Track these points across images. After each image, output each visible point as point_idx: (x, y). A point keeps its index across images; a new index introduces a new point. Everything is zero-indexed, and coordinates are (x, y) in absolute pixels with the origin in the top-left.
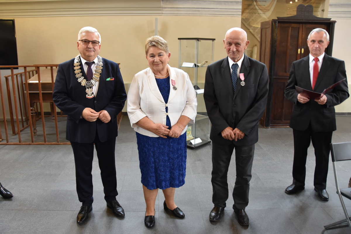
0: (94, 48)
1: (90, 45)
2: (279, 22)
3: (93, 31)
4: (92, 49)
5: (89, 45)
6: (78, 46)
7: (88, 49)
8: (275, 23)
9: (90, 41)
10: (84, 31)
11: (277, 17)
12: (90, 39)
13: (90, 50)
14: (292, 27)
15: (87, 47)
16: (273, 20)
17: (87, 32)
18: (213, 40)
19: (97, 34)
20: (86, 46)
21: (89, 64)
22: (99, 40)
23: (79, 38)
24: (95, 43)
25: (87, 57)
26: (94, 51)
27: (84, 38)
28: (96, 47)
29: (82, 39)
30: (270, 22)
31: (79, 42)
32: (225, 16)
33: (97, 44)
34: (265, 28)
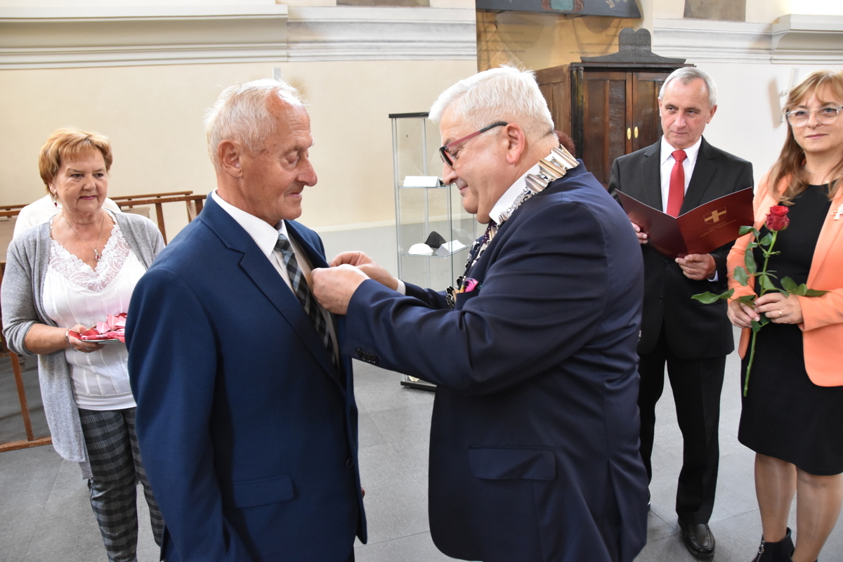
14: (610, 80)
34: (548, 84)
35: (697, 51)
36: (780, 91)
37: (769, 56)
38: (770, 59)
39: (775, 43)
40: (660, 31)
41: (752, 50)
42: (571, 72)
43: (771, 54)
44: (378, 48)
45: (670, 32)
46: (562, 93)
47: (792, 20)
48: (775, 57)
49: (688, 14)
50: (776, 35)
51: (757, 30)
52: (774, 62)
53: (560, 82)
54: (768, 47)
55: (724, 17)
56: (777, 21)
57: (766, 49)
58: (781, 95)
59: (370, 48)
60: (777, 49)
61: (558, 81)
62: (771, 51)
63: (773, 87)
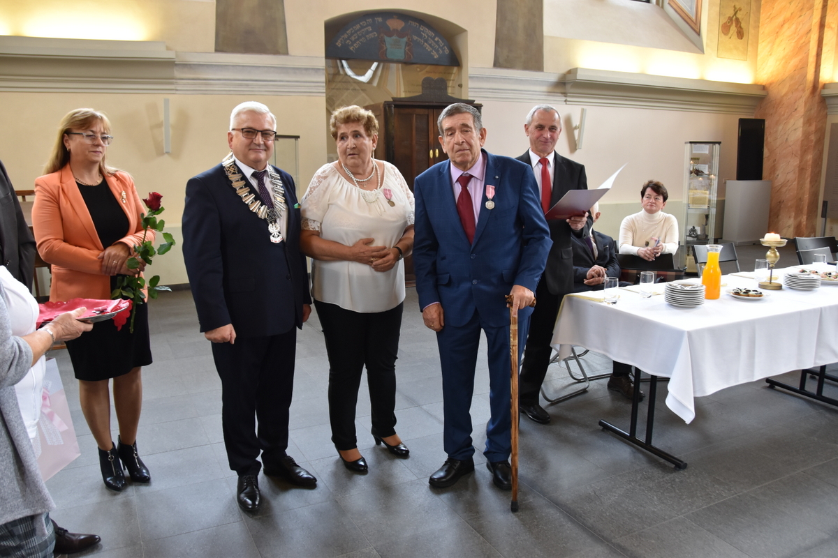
0: (265, 145)
1: (259, 139)
2: (396, 106)
3: (264, 111)
4: (263, 147)
5: (257, 138)
6: (231, 140)
7: (251, 147)
8: (390, 107)
9: (258, 131)
10: (245, 110)
11: (392, 98)
12: (257, 127)
13: (258, 148)
14: (416, 115)
15: (252, 141)
16: (385, 102)
17: (253, 113)
18: (297, 137)
19: (270, 116)
20: (250, 141)
21: (259, 176)
22: (273, 128)
23: (232, 124)
24: (266, 134)
25: (253, 163)
26: (265, 150)
27: (244, 126)
28: (270, 142)
29: (241, 128)
30: (382, 106)
31: (234, 133)
32: (299, 94)
33: (271, 135)
35: (505, 93)
36: (574, 125)
37: (564, 99)
38: (566, 101)
39: (569, 88)
40: (474, 77)
41: (550, 93)
43: (566, 96)
45: (482, 78)
47: (579, 73)
48: (568, 99)
49: (497, 64)
50: (568, 83)
51: (553, 78)
52: (568, 103)
54: (563, 91)
55: (526, 67)
56: (570, 72)
57: (562, 93)
58: (576, 128)
60: (569, 93)
62: (565, 94)
63: (568, 121)
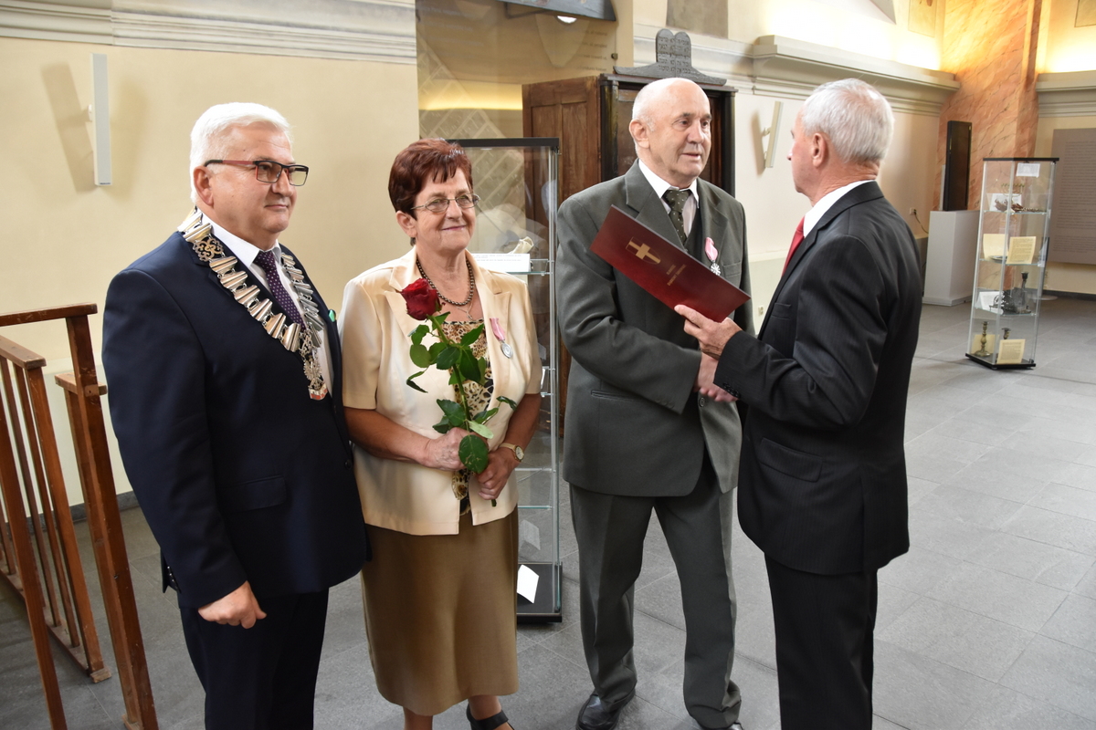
5: (282, 182)
7: (272, 200)
13: (281, 202)
15: (271, 189)
20: (267, 188)
34: (554, 105)
36: (762, 129)
37: (751, 85)
38: (753, 89)
39: (760, 69)
41: (735, 75)
42: (602, 88)
43: (754, 82)
44: (270, 34)
46: (583, 119)
47: (776, 42)
48: (758, 86)
50: (758, 59)
51: (739, 50)
52: (756, 92)
53: (578, 103)
54: (750, 71)
55: (707, 29)
56: (758, 41)
57: (749, 75)
58: (764, 133)
59: (257, 33)
60: (760, 76)
61: (575, 101)
62: (753, 77)
63: (755, 123)
